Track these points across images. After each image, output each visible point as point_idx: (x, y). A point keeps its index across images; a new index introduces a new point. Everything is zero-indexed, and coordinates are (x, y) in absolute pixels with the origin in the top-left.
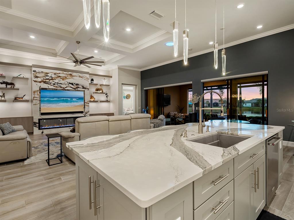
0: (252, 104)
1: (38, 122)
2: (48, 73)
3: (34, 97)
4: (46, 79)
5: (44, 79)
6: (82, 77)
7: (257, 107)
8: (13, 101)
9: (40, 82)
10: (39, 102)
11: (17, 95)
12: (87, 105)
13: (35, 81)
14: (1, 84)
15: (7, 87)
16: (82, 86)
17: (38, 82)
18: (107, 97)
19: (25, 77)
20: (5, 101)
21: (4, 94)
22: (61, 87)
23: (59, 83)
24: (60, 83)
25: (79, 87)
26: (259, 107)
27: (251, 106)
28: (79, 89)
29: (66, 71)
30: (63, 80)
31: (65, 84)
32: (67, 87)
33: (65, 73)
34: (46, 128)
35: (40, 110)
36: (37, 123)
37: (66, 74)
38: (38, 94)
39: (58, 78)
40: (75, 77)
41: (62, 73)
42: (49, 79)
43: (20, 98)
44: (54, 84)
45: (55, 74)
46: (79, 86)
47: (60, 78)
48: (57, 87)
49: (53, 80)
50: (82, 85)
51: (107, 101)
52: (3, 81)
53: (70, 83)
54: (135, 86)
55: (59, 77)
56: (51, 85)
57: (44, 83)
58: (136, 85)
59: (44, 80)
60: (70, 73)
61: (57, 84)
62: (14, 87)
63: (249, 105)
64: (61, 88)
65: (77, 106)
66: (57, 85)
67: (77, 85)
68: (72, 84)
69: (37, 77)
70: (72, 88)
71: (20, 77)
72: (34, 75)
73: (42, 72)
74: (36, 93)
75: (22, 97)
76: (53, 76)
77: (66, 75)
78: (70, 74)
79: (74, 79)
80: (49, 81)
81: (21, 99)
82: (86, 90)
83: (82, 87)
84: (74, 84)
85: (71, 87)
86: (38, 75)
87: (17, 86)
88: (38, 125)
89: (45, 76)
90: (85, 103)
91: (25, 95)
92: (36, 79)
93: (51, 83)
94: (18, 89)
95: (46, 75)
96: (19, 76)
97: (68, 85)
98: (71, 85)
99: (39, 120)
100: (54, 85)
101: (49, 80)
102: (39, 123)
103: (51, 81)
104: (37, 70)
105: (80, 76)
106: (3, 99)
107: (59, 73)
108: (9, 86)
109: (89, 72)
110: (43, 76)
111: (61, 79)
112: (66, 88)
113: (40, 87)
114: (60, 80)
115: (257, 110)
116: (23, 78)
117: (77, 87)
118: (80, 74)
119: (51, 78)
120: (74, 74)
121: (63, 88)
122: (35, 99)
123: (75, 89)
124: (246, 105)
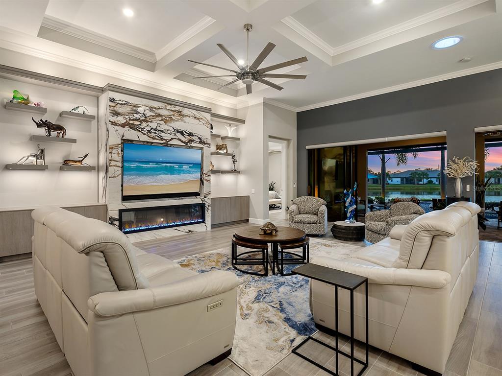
0: (402, 180)
1: (118, 218)
2: (138, 107)
3: (110, 160)
4: (133, 120)
5: (130, 120)
6: (198, 119)
7: (411, 184)
8: (61, 169)
9: (123, 126)
10: (120, 172)
11: (69, 155)
12: (206, 178)
13: (114, 123)
14: (38, 126)
15: (50, 135)
16: (199, 138)
17: (120, 125)
18: (234, 162)
19: (86, 113)
20: (43, 168)
21: (42, 151)
22: (162, 139)
23: (158, 128)
24: (160, 131)
25: (193, 141)
26: (414, 184)
27: (400, 183)
28: (193, 144)
29: (170, 104)
30: (165, 122)
31: (169, 132)
32: (172, 139)
33: (169, 107)
34: (133, 229)
35: (122, 191)
36: (116, 220)
37: (172, 110)
38: (118, 153)
39: (157, 118)
40: (188, 118)
41: (164, 107)
42: (139, 119)
43: (76, 162)
44: (149, 132)
45: (151, 109)
46: (193, 138)
47: (160, 118)
48: (155, 139)
49: (147, 122)
50: (199, 136)
51: (235, 172)
52: (41, 120)
53: (178, 132)
54: (286, 142)
55: (159, 115)
56: (144, 134)
57: (131, 128)
58: (288, 140)
59: (131, 122)
60: (178, 108)
61: (154, 131)
62: (63, 134)
63: (396, 181)
64: (162, 142)
65: (190, 181)
66: (155, 133)
67: (190, 134)
68: (182, 133)
69: (116, 114)
70: (182, 142)
71: (76, 112)
72: (111, 108)
73: (127, 103)
74: (114, 151)
75: (81, 159)
76: (148, 113)
77: (172, 113)
78: (179, 112)
79: (185, 122)
80: (140, 124)
81: (78, 164)
82: (205, 147)
83: (199, 140)
84: (184, 133)
85: (180, 140)
86: (119, 109)
87: (70, 133)
88: (117, 223)
89: (132, 112)
90: (202, 174)
91: (86, 156)
92: (114, 119)
93: (143, 129)
94: (74, 141)
95: (135, 110)
96: (73, 111)
97: (175, 134)
98: (179, 135)
99: (121, 212)
100: (149, 135)
101: (141, 122)
102: (120, 220)
103: (144, 124)
104: (118, 97)
105: (196, 116)
106: (40, 162)
107: (159, 108)
108: (54, 133)
109: (210, 110)
110: (129, 112)
111: (162, 120)
112: (170, 140)
113: (123, 136)
114: (159, 122)
115: (411, 189)
116: (84, 115)
117: (191, 140)
118: (195, 112)
119: (143, 118)
120: (186, 111)
121: (166, 140)
122: (113, 163)
123: (186, 143)
124: (392, 181)
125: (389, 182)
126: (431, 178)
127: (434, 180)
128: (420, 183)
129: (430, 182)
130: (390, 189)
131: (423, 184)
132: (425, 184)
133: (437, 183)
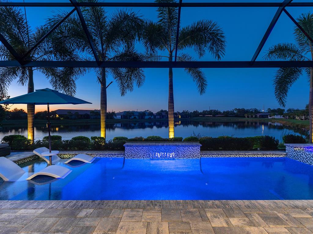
0: (122, 116)
63: (119, 117)
124: (116, 117)
125: (115, 117)
126: (135, 115)
127: (137, 117)
128: (131, 118)
129: (135, 118)
130: (115, 122)
131: (132, 119)
132: (133, 119)
133: (138, 118)
